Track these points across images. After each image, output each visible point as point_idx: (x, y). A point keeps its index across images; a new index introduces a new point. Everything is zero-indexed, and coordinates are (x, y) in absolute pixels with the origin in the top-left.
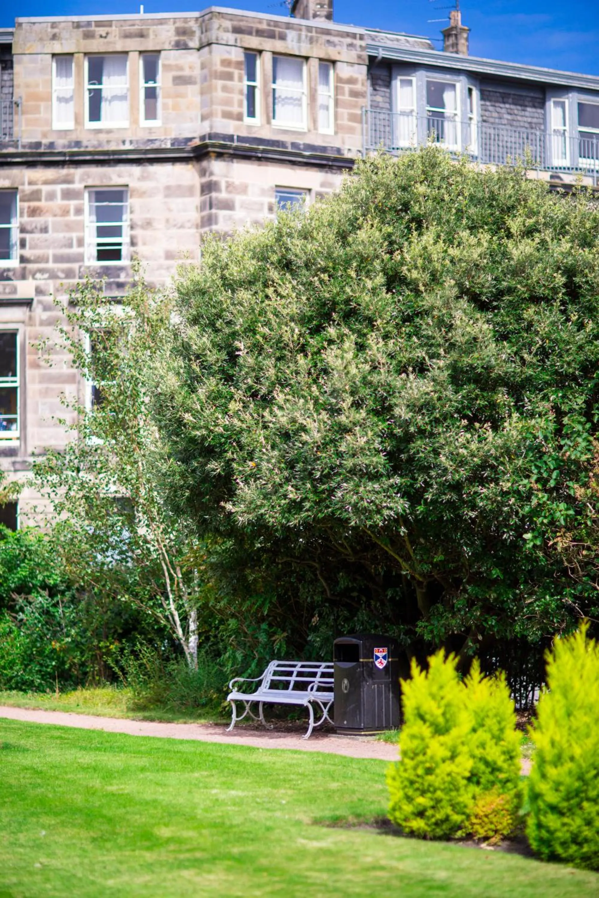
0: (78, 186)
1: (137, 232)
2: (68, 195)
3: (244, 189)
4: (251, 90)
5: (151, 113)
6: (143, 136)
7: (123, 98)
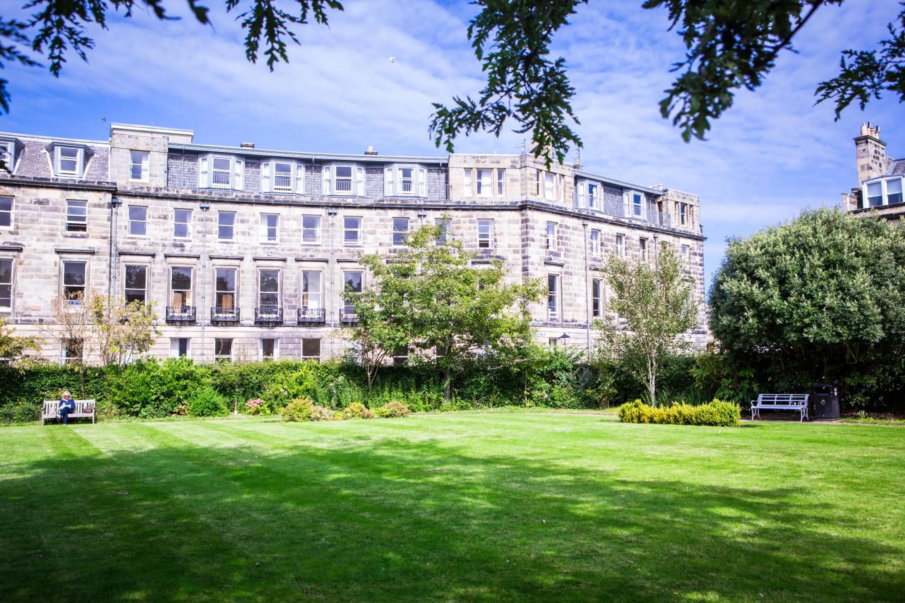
0: (475, 218)
1: (497, 237)
2: (471, 222)
3: (537, 222)
4: (538, 184)
5: (500, 192)
6: (499, 200)
7: (489, 185)
